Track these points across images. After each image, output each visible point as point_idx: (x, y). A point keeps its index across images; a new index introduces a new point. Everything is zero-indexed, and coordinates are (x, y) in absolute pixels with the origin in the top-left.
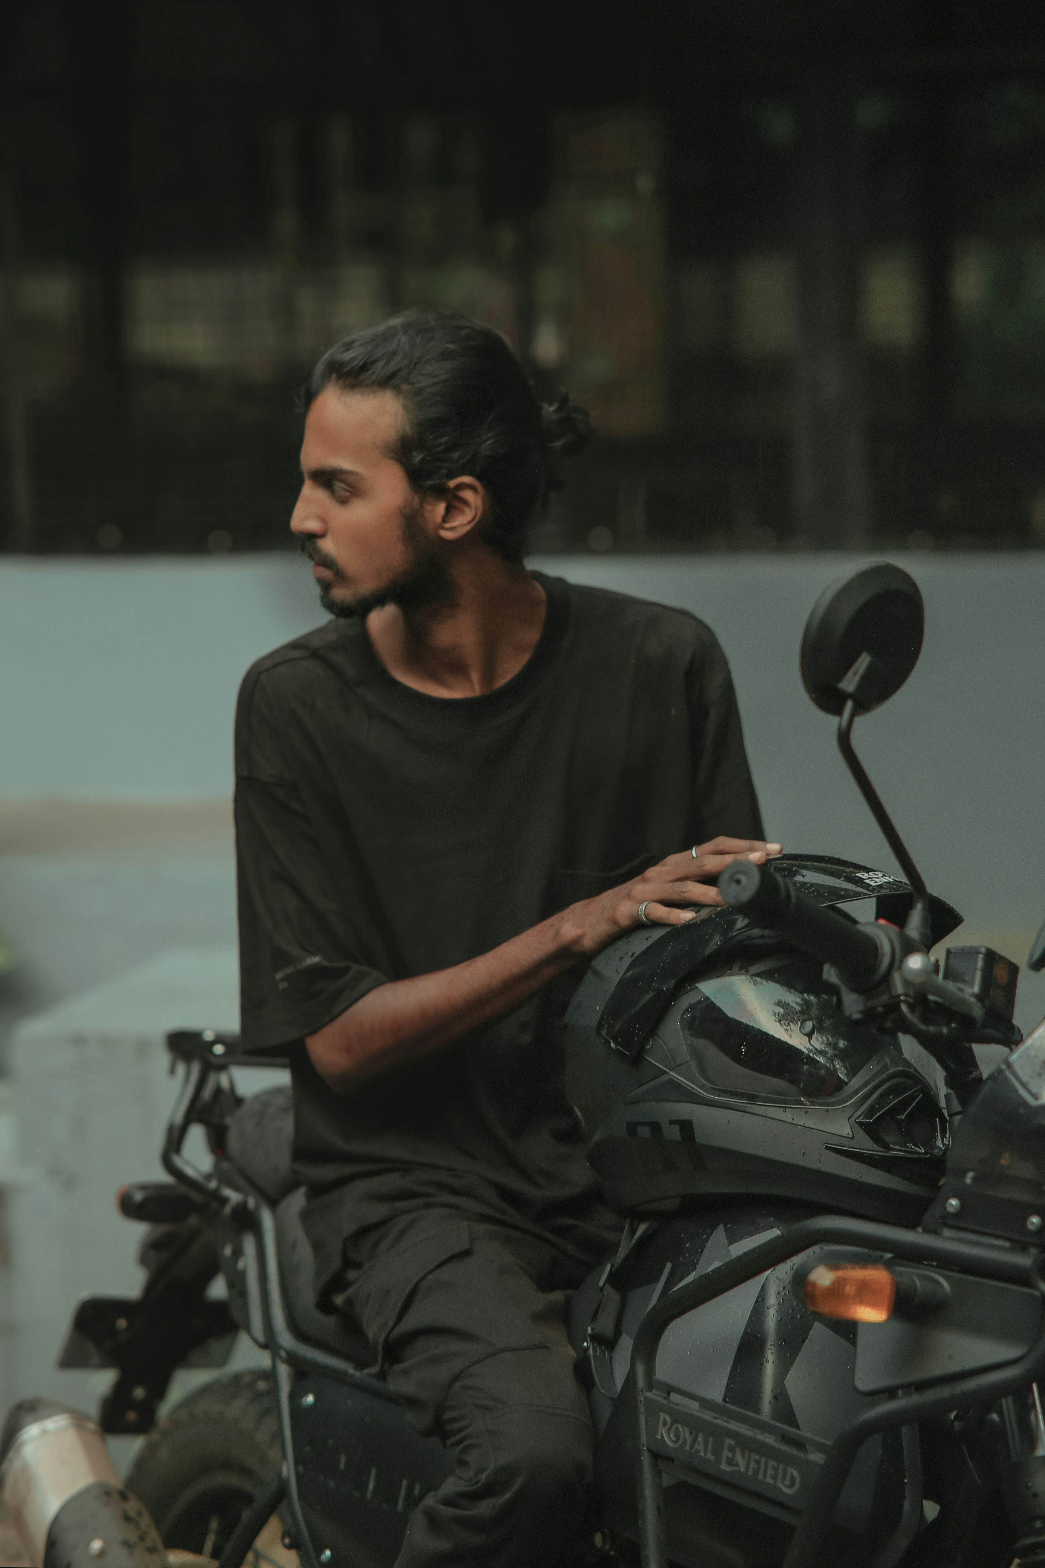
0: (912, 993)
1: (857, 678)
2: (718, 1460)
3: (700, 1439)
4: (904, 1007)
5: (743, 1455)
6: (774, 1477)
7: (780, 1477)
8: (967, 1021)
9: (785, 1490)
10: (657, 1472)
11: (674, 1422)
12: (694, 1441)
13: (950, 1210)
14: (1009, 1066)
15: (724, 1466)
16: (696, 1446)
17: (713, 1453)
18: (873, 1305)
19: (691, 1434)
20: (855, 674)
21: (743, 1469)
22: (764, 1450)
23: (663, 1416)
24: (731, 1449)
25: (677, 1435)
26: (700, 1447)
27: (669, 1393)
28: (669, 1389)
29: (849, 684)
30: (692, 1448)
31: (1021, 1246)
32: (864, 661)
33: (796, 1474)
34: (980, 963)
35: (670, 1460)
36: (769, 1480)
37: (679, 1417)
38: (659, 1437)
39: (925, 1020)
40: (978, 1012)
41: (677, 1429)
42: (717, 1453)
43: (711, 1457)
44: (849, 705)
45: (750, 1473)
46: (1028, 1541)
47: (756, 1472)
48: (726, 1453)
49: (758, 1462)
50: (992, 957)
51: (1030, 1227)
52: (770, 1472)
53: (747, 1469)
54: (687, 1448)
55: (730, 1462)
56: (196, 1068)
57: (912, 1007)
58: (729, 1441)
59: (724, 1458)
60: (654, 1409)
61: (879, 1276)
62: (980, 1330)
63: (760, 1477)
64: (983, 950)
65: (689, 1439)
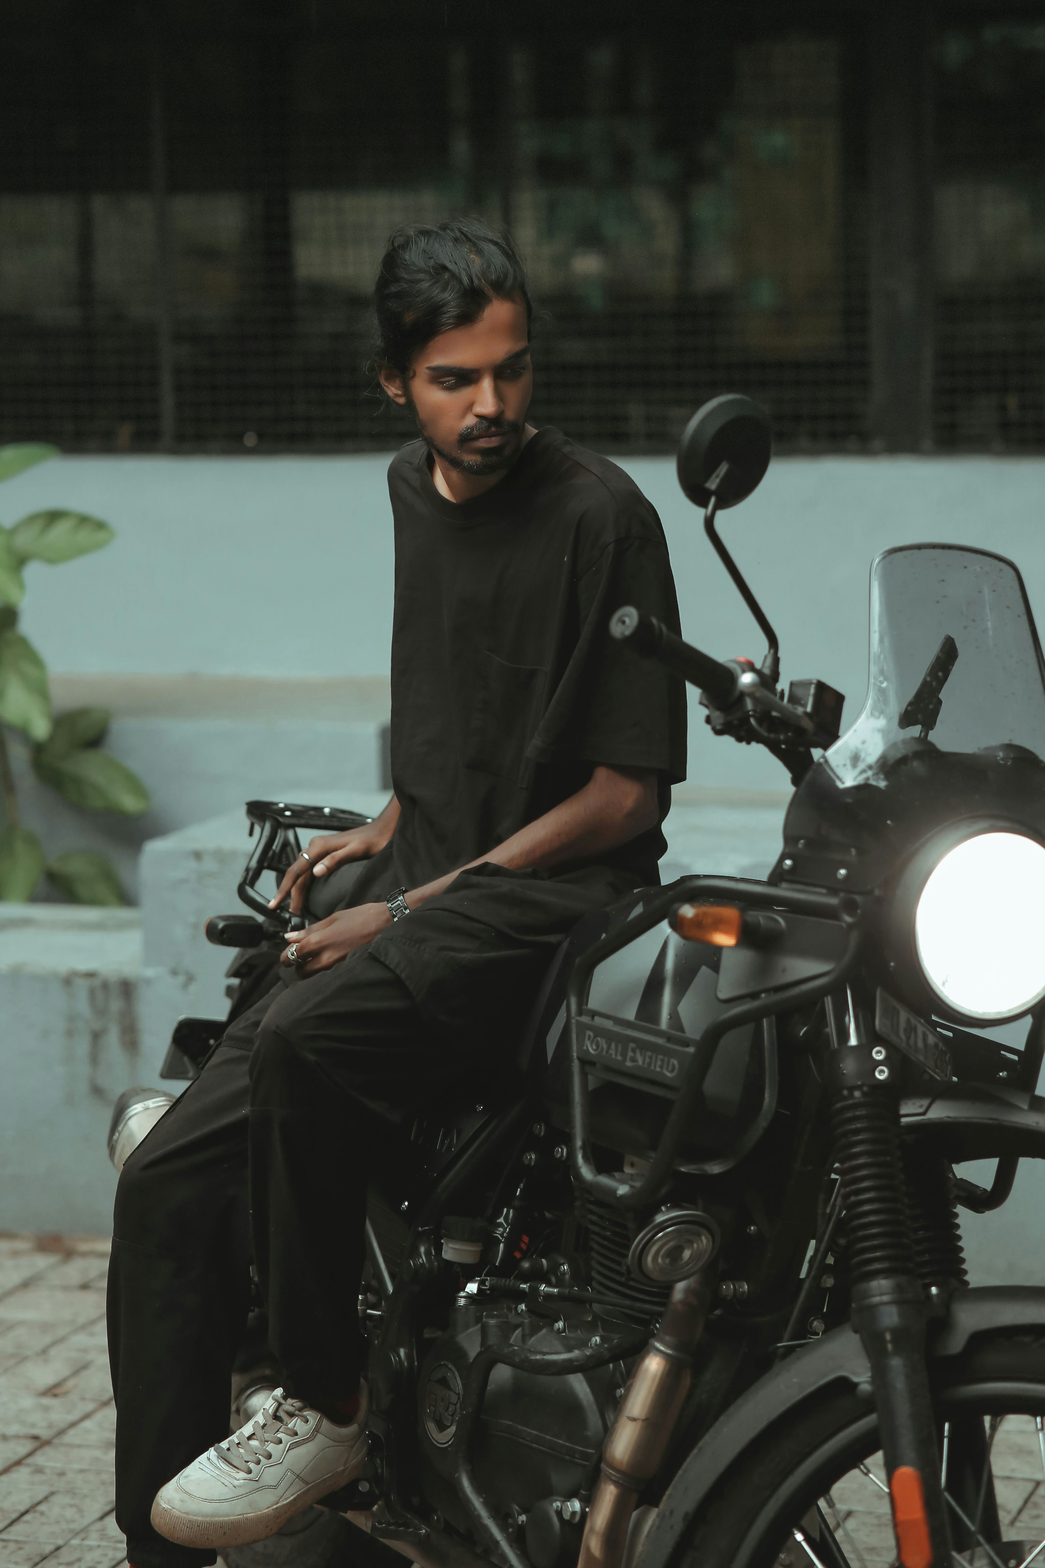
0: (758, 710)
1: (718, 480)
2: (624, 1060)
3: (613, 1046)
4: (752, 721)
5: (641, 1054)
6: (661, 1067)
7: (665, 1066)
8: (800, 731)
9: (669, 1074)
10: (584, 1075)
11: (595, 1037)
12: (609, 1048)
13: (785, 867)
14: (826, 761)
15: (629, 1063)
16: (610, 1051)
17: (621, 1055)
18: (726, 932)
19: (606, 1043)
20: (717, 477)
21: (640, 1063)
22: (655, 1048)
23: (588, 1033)
24: (633, 1051)
25: (598, 1045)
26: (612, 1052)
27: (593, 1017)
28: (594, 1014)
29: (713, 484)
30: (607, 1052)
31: (833, 891)
32: (723, 468)
33: (676, 1062)
34: (812, 690)
35: (593, 1064)
36: (658, 1069)
37: (600, 1032)
38: (585, 1048)
39: (769, 730)
40: (808, 724)
41: (598, 1041)
42: (624, 1055)
43: (619, 1058)
44: (713, 500)
45: (646, 1066)
46: (839, 1105)
47: (650, 1064)
48: (630, 1054)
49: (651, 1058)
50: (821, 687)
51: (839, 877)
52: (659, 1063)
53: (644, 1062)
54: (604, 1053)
55: (633, 1060)
56: (268, 826)
57: (760, 721)
58: (632, 1045)
59: (628, 1058)
60: (582, 1027)
61: (730, 913)
62: (804, 952)
63: (652, 1067)
64: (815, 681)
65: (605, 1046)
